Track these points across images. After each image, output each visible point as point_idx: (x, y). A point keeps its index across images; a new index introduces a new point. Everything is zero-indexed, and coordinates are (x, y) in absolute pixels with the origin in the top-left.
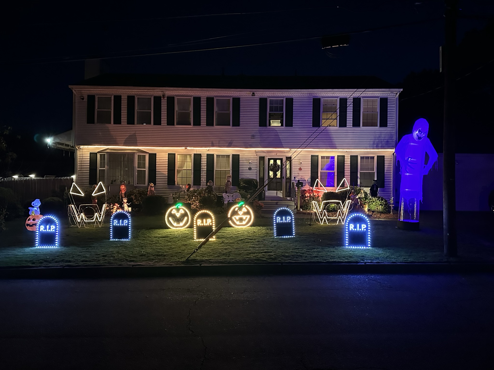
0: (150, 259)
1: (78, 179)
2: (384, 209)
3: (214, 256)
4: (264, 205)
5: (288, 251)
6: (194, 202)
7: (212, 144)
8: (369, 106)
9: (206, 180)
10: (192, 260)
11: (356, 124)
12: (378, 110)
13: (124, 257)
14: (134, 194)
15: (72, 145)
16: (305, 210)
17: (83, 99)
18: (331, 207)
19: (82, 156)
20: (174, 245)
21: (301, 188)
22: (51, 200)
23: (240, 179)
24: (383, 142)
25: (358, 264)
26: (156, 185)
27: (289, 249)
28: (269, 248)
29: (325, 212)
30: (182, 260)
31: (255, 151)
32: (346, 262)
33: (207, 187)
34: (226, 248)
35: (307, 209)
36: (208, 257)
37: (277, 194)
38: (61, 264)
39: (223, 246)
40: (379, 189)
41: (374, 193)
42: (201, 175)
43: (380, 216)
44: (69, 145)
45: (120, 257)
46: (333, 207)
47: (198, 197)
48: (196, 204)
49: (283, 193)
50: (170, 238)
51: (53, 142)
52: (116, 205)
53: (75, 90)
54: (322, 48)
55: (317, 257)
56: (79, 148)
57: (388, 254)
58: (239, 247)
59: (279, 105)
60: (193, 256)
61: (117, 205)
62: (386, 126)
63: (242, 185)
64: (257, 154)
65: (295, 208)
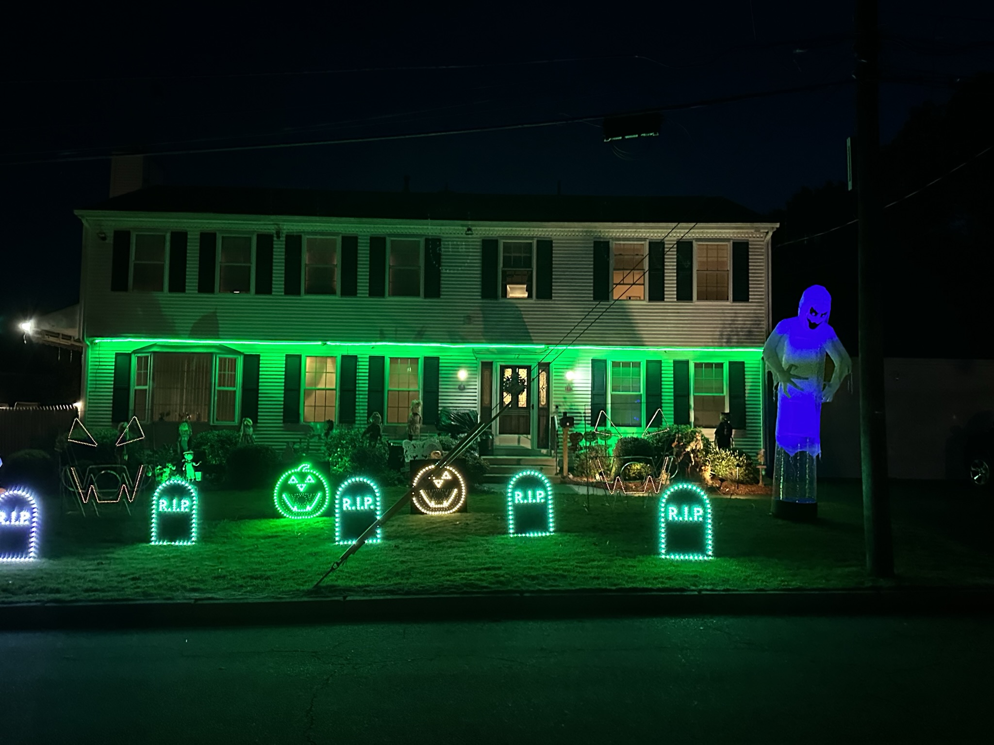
0: (234, 586)
1: (89, 410)
2: (746, 475)
3: (375, 578)
4: (491, 465)
5: (537, 567)
6: (340, 460)
7: (381, 334)
8: (709, 259)
9: (366, 411)
10: (327, 587)
11: (684, 294)
12: (730, 267)
13: (177, 581)
14: (208, 442)
15: (76, 338)
16: (578, 476)
17: (104, 239)
18: (634, 470)
19: (98, 360)
20: (290, 554)
21: (570, 429)
22: (28, 456)
23: (441, 410)
24: (741, 333)
25: (685, 594)
26: (257, 423)
27: (540, 561)
28: (496, 559)
29: (618, 480)
30: (305, 588)
31: (473, 349)
32: (659, 590)
33: (369, 427)
34: (404, 559)
35: (584, 475)
36: (362, 581)
37: (519, 442)
38: (38, 596)
39: (398, 555)
40: (735, 432)
41: (723, 441)
42: (357, 402)
43: (736, 488)
44: (70, 337)
45: (171, 581)
46: (637, 469)
47: (348, 448)
48: (345, 464)
49: (532, 440)
50: (282, 540)
51: (36, 329)
52: (168, 467)
53: (87, 220)
54: (605, 141)
55: (598, 578)
56: (92, 343)
57: (749, 572)
58: (432, 559)
59: (523, 255)
60: (330, 578)
61: (170, 467)
62: (746, 300)
63: (444, 422)
64: (478, 356)
65: (558, 471)
